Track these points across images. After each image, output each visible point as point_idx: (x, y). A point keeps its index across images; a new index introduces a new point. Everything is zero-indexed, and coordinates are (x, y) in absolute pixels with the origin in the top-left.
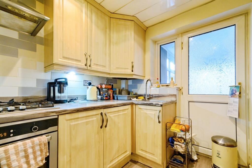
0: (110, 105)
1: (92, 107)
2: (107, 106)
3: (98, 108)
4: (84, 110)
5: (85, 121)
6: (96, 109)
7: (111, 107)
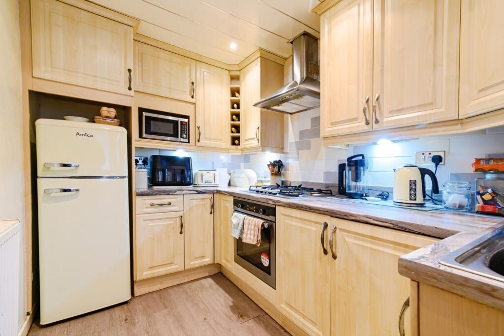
0: (344, 213)
1: (307, 206)
2: (335, 214)
3: (317, 211)
4: (296, 207)
5: (299, 225)
6: (313, 212)
7: (345, 217)
